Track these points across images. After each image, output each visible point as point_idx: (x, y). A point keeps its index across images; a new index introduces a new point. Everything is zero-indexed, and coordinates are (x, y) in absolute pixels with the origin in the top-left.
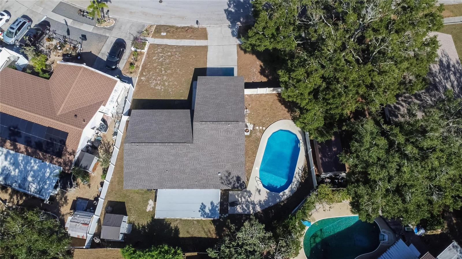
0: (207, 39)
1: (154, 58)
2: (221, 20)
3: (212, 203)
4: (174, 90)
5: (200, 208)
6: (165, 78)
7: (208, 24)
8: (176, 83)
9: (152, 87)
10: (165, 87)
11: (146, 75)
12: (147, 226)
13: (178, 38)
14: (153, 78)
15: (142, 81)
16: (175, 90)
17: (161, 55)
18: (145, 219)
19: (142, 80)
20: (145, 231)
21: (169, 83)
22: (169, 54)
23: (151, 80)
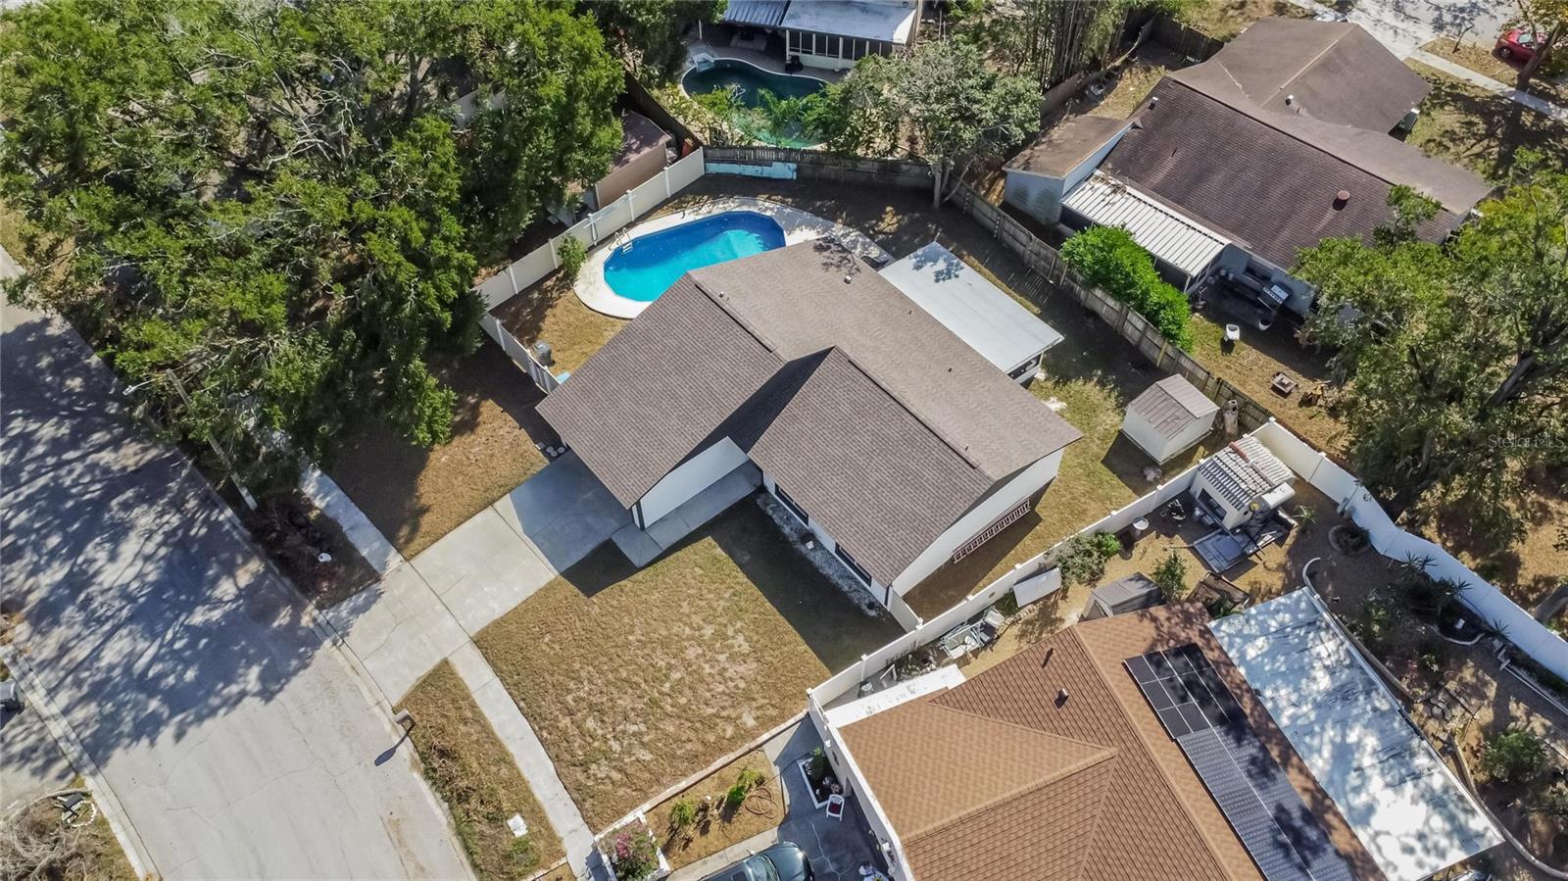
0: (445, 662)
1: (648, 757)
2: (328, 685)
3: (918, 267)
4: (712, 596)
5: (950, 278)
6: (691, 653)
7: (372, 716)
8: (685, 608)
9: (755, 665)
10: (725, 626)
11: (728, 719)
12: (1091, 380)
13: (504, 759)
14: (721, 688)
15: (759, 713)
16: (710, 591)
17: (616, 746)
18: (1085, 395)
19: (757, 718)
20: (1105, 376)
21: (700, 628)
22: (590, 724)
23: (736, 687)
